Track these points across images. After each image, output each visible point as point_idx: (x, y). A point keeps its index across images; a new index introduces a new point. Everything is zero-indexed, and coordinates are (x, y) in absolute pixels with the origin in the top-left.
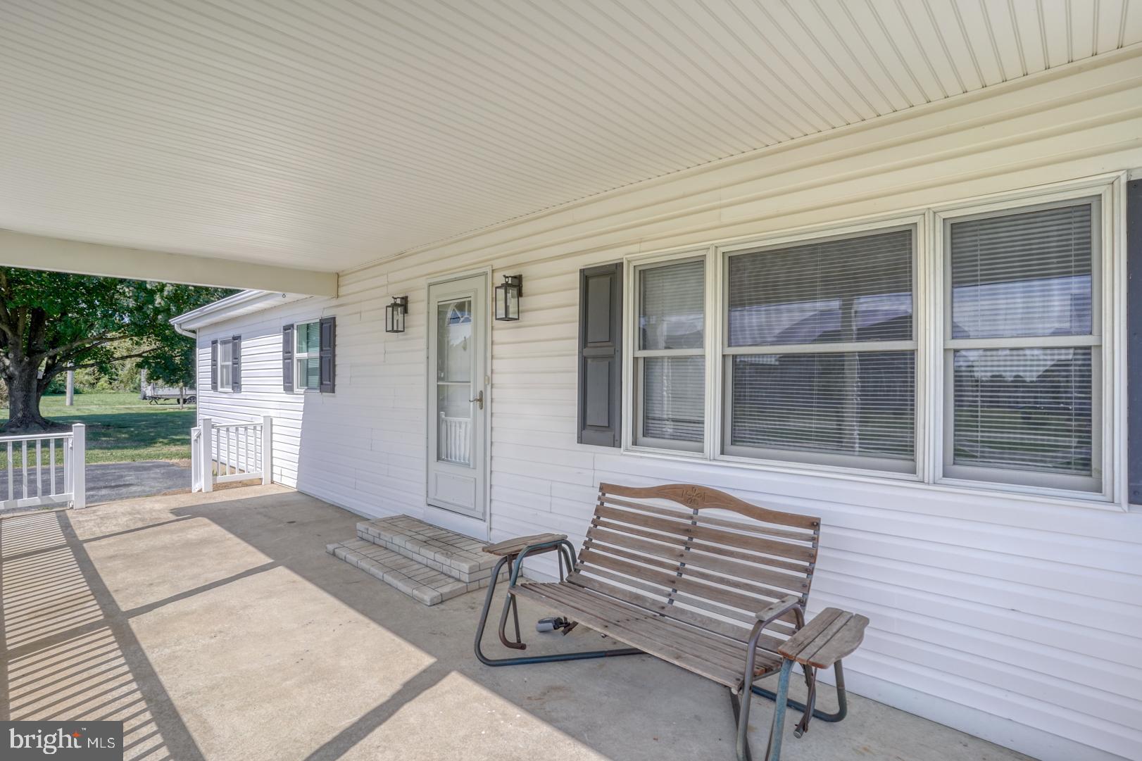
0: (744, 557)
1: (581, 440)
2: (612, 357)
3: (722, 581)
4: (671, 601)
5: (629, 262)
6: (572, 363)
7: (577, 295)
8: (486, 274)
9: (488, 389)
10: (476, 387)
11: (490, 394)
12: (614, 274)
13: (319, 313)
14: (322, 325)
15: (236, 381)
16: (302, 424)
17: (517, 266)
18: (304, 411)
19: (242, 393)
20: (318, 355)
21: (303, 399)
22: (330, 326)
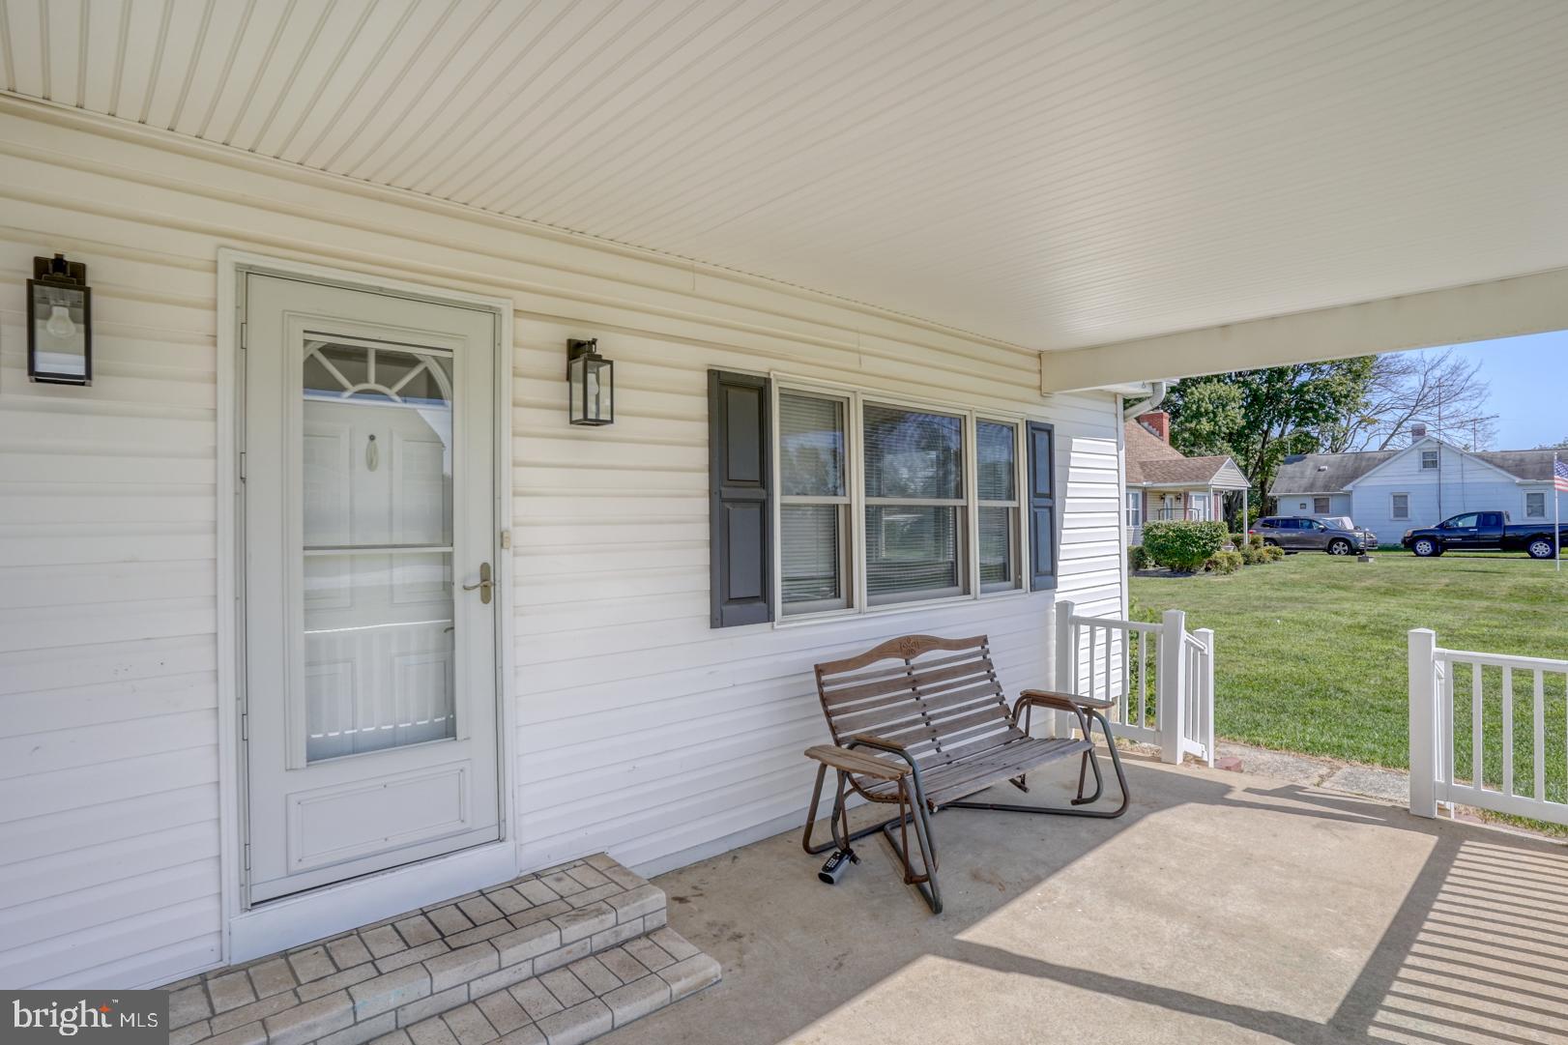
0: (960, 684)
1: (716, 621)
2: (764, 501)
3: (961, 710)
4: (938, 750)
5: (779, 380)
7: (699, 405)
8: (494, 312)
9: (506, 556)
10: (471, 551)
11: (511, 569)
12: (760, 388)
17: (581, 321)
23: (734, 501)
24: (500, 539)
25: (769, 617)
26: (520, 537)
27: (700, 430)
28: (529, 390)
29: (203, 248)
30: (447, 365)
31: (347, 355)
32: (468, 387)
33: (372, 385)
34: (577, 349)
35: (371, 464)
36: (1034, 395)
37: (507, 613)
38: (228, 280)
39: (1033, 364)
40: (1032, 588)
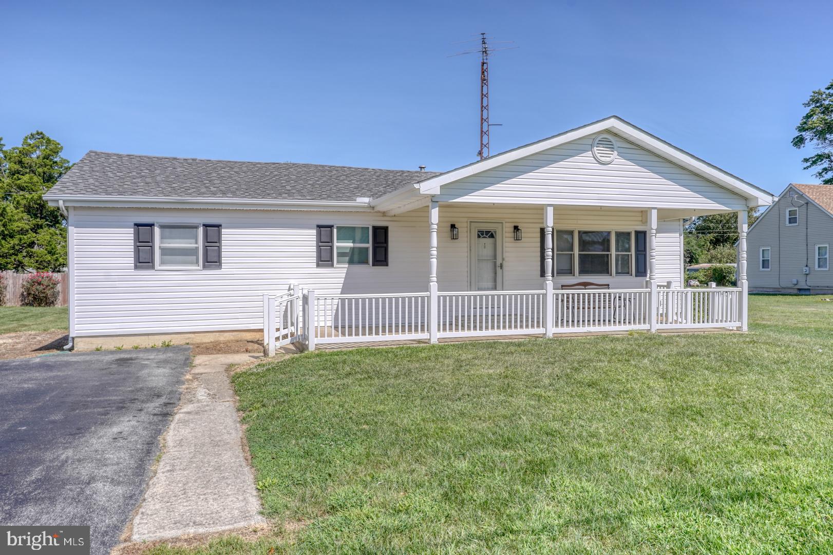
1: (541, 276)
6: (539, 254)
8: (502, 223)
9: (504, 262)
10: (499, 262)
11: (505, 264)
13: (371, 222)
14: (375, 229)
15: (212, 260)
16: (343, 286)
17: (516, 222)
18: (345, 278)
19: (222, 270)
20: (370, 245)
21: (345, 271)
22: (384, 230)
24: (503, 259)
25: (553, 276)
26: (506, 259)
27: (539, 240)
28: (507, 235)
29: (466, 220)
30: (495, 232)
31: (482, 232)
32: (498, 235)
33: (485, 236)
34: (515, 227)
35: (485, 247)
36: (640, 223)
37: (504, 270)
38: (469, 223)
39: (640, 214)
40: (636, 276)
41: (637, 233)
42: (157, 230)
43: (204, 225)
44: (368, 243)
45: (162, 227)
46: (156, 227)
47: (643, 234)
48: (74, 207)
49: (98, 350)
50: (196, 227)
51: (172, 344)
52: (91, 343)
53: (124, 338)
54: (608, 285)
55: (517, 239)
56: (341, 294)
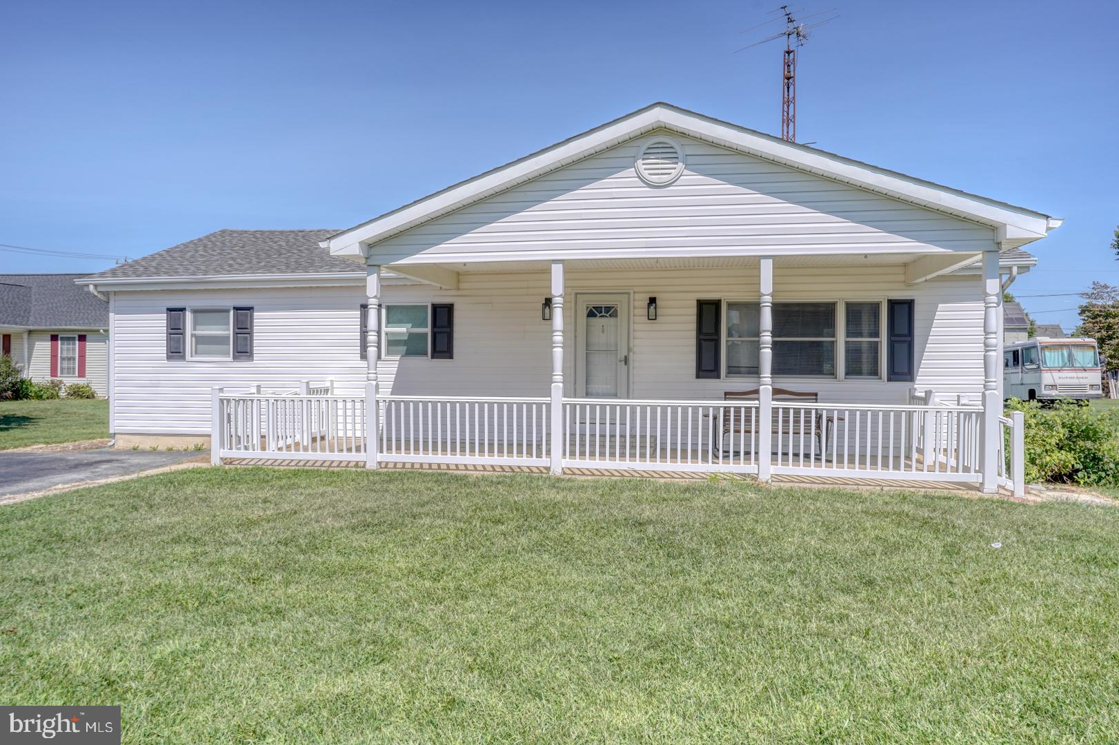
1: (698, 377)
2: (717, 340)
5: (724, 300)
6: (693, 342)
7: (694, 311)
8: (629, 294)
9: (631, 354)
10: (622, 352)
11: (632, 357)
12: (716, 304)
13: (427, 298)
14: (435, 308)
15: (243, 350)
16: (394, 385)
17: (653, 292)
18: (397, 374)
19: (254, 362)
20: (428, 330)
21: (396, 365)
22: (447, 309)
23: (705, 340)
24: (629, 350)
25: (718, 377)
26: (636, 349)
27: (694, 318)
28: (638, 312)
29: (570, 291)
30: (619, 308)
31: (598, 309)
32: (622, 312)
33: (603, 314)
34: (653, 301)
35: (603, 332)
36: (900, 284)
37: (630, 367)
38: (573, 296)
39: (899, 270)
40: (889, 380)
41: (892, 304)
42: (189, 316)
43: (234, 308)
44: (427, 327)
45: (195, 311)
46: (187, 312)
47: (906, 306)
48: (115, 292)
49: (134, 449)
50: (228, 311)
51: (204, 447)
52: (130, 442)
53: (160, 437)
54: (816, 395)
55: (652, 318)
56: (391, 394)
